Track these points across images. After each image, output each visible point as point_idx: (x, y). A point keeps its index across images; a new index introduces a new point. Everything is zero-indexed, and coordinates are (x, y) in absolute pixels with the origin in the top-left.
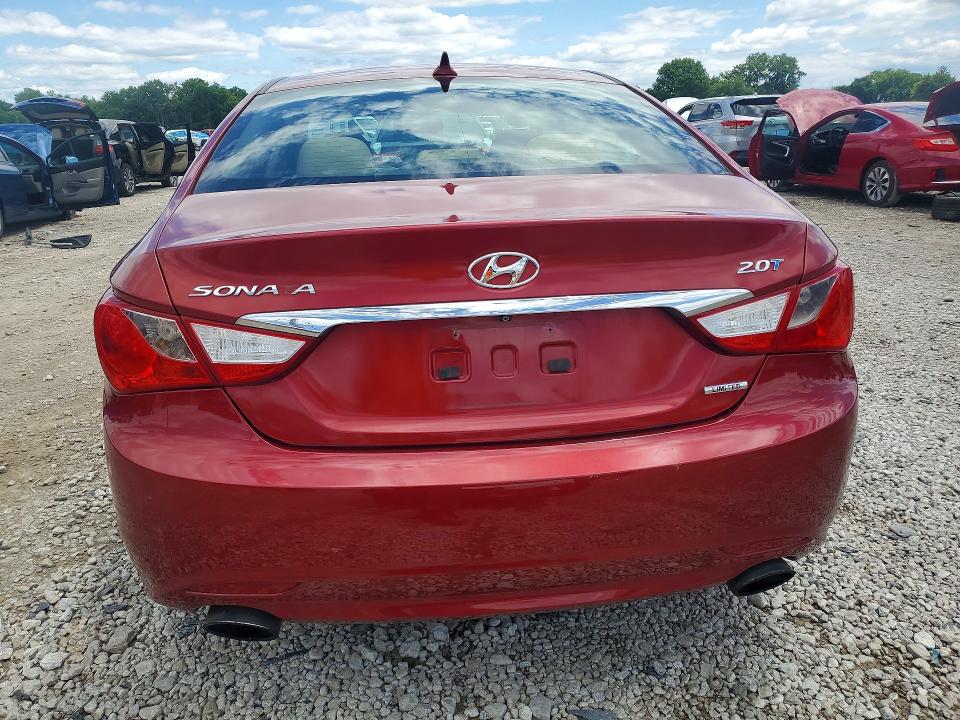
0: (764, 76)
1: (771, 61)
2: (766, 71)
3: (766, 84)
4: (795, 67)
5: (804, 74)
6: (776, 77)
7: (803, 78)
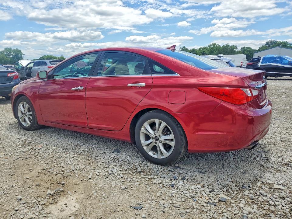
0: (12, 55)
1: (13, 50)
2: (12, 53)
3: (13, 57)
4: (21, 53)
5: (24, 55)
6: (16, 55)
7: (24, 56)
